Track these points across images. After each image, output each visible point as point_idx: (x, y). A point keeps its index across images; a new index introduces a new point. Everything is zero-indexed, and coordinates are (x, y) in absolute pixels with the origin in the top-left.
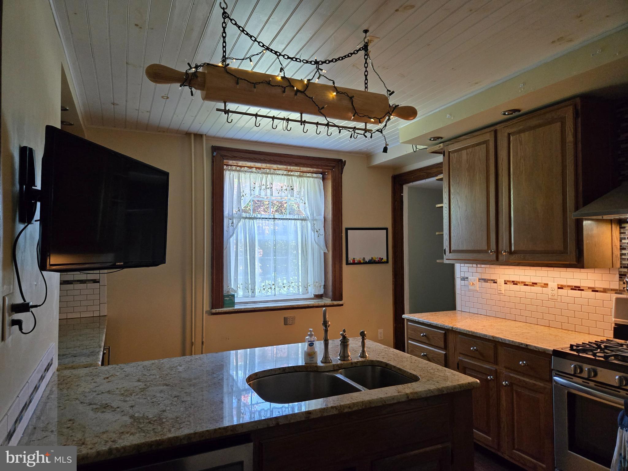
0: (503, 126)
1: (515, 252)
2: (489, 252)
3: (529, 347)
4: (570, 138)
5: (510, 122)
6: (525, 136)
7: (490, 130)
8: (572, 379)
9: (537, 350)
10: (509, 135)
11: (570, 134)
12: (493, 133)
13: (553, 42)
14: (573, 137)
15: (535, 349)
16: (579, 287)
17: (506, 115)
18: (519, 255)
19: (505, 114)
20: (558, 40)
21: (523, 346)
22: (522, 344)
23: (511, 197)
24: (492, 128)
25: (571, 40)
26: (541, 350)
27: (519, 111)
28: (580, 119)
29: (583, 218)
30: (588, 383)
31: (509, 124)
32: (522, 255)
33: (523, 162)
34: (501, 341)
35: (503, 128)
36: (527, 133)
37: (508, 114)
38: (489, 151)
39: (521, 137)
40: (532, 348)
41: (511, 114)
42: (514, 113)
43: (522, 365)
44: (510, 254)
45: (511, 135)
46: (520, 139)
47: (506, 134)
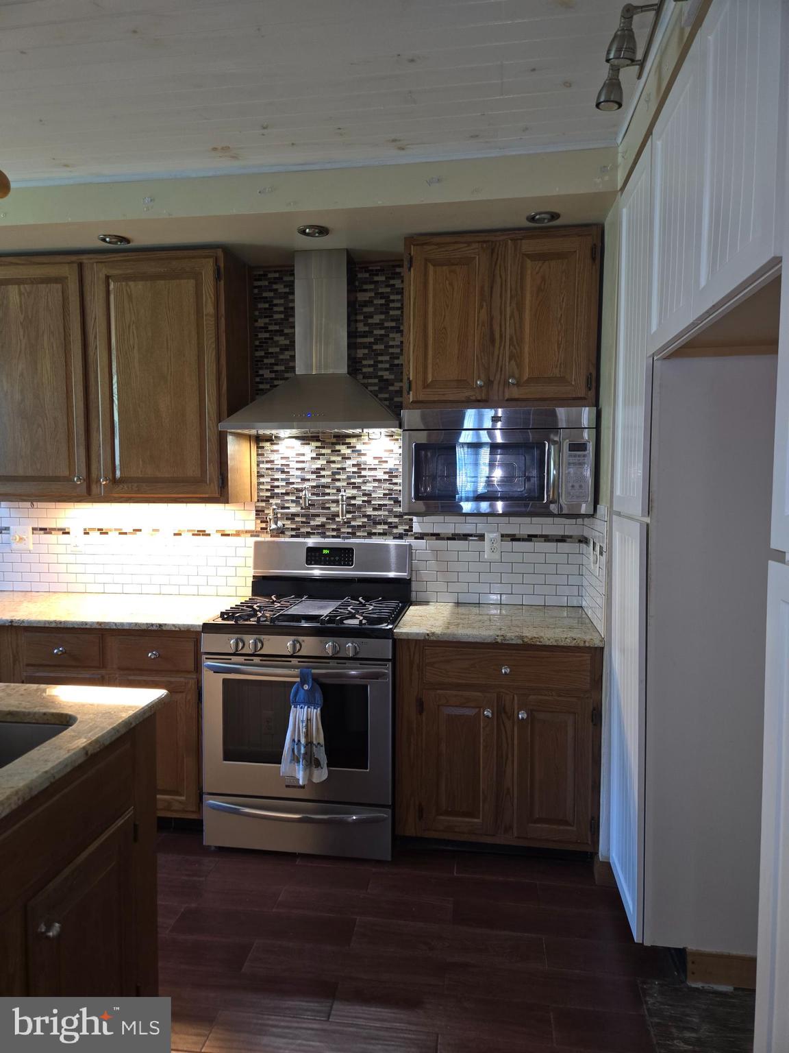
0: (97, 260)
1: (122, 481)
2: (75, 479)
3: (164, 628)
4: (209, 309)
5: (108, 256)
6: (137, 288)
7: (69, 261)
8: (231, 659)
9: (177, 629)
10: (108, 277)
11: (209, 301)
12: (75, 266)
13: (215, 149)
14: (214, 309)
15: (174, 629)
16: (204, 531)
17: (106, 242)
18: (130, 485)
19: (104, 240)
20: (223, 149)
21: (154, 628)
22: (152, 625)
23: (114, 387)
24: (74, 258)
25: (235, 157)
26: (182, 629)
27: (127, 241)
28: (222, 283)
29: (229, 430)
30: (252, 660)
31: (109, 260)
32: (136, 485)
33: (135, 332)
34: (115, 627)
35: (97, 262)
36: (140, 284)
37: (110, 243)
38: (68, 298)
39: (130, 288)
40: (168, 628)
41: (116, 243)
42: (119, 243)
43: (153, 657)
44: (113, 484)
45: (110, 281)
46: (129, 290)
47: (102, 276)
